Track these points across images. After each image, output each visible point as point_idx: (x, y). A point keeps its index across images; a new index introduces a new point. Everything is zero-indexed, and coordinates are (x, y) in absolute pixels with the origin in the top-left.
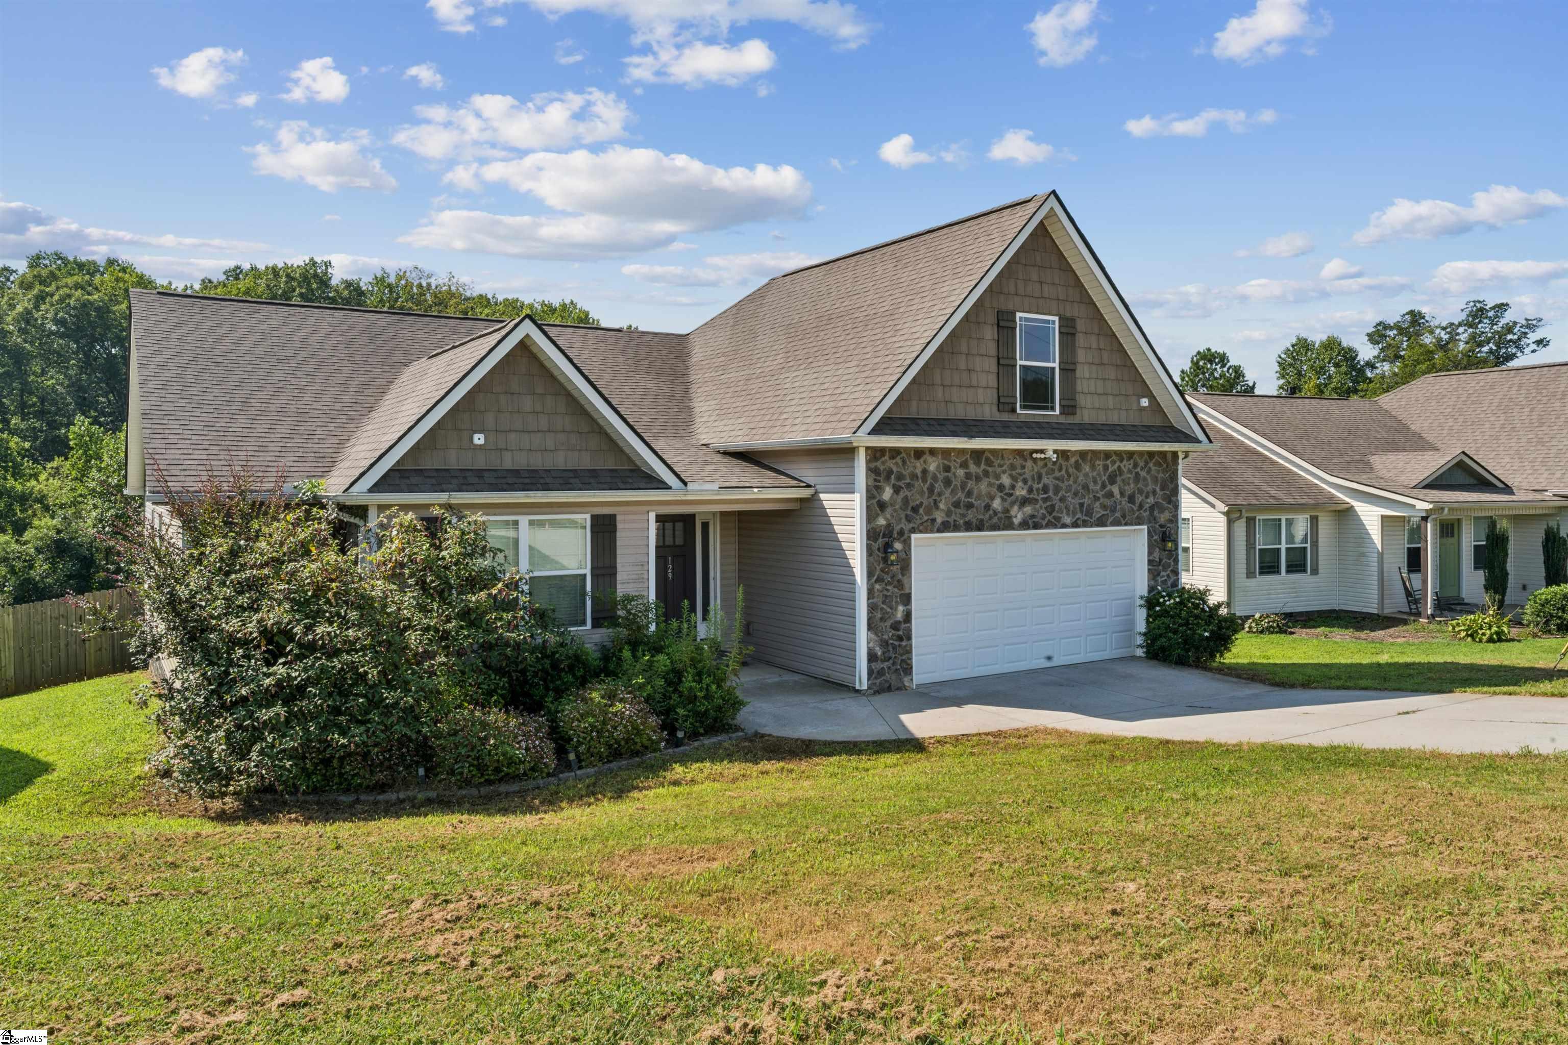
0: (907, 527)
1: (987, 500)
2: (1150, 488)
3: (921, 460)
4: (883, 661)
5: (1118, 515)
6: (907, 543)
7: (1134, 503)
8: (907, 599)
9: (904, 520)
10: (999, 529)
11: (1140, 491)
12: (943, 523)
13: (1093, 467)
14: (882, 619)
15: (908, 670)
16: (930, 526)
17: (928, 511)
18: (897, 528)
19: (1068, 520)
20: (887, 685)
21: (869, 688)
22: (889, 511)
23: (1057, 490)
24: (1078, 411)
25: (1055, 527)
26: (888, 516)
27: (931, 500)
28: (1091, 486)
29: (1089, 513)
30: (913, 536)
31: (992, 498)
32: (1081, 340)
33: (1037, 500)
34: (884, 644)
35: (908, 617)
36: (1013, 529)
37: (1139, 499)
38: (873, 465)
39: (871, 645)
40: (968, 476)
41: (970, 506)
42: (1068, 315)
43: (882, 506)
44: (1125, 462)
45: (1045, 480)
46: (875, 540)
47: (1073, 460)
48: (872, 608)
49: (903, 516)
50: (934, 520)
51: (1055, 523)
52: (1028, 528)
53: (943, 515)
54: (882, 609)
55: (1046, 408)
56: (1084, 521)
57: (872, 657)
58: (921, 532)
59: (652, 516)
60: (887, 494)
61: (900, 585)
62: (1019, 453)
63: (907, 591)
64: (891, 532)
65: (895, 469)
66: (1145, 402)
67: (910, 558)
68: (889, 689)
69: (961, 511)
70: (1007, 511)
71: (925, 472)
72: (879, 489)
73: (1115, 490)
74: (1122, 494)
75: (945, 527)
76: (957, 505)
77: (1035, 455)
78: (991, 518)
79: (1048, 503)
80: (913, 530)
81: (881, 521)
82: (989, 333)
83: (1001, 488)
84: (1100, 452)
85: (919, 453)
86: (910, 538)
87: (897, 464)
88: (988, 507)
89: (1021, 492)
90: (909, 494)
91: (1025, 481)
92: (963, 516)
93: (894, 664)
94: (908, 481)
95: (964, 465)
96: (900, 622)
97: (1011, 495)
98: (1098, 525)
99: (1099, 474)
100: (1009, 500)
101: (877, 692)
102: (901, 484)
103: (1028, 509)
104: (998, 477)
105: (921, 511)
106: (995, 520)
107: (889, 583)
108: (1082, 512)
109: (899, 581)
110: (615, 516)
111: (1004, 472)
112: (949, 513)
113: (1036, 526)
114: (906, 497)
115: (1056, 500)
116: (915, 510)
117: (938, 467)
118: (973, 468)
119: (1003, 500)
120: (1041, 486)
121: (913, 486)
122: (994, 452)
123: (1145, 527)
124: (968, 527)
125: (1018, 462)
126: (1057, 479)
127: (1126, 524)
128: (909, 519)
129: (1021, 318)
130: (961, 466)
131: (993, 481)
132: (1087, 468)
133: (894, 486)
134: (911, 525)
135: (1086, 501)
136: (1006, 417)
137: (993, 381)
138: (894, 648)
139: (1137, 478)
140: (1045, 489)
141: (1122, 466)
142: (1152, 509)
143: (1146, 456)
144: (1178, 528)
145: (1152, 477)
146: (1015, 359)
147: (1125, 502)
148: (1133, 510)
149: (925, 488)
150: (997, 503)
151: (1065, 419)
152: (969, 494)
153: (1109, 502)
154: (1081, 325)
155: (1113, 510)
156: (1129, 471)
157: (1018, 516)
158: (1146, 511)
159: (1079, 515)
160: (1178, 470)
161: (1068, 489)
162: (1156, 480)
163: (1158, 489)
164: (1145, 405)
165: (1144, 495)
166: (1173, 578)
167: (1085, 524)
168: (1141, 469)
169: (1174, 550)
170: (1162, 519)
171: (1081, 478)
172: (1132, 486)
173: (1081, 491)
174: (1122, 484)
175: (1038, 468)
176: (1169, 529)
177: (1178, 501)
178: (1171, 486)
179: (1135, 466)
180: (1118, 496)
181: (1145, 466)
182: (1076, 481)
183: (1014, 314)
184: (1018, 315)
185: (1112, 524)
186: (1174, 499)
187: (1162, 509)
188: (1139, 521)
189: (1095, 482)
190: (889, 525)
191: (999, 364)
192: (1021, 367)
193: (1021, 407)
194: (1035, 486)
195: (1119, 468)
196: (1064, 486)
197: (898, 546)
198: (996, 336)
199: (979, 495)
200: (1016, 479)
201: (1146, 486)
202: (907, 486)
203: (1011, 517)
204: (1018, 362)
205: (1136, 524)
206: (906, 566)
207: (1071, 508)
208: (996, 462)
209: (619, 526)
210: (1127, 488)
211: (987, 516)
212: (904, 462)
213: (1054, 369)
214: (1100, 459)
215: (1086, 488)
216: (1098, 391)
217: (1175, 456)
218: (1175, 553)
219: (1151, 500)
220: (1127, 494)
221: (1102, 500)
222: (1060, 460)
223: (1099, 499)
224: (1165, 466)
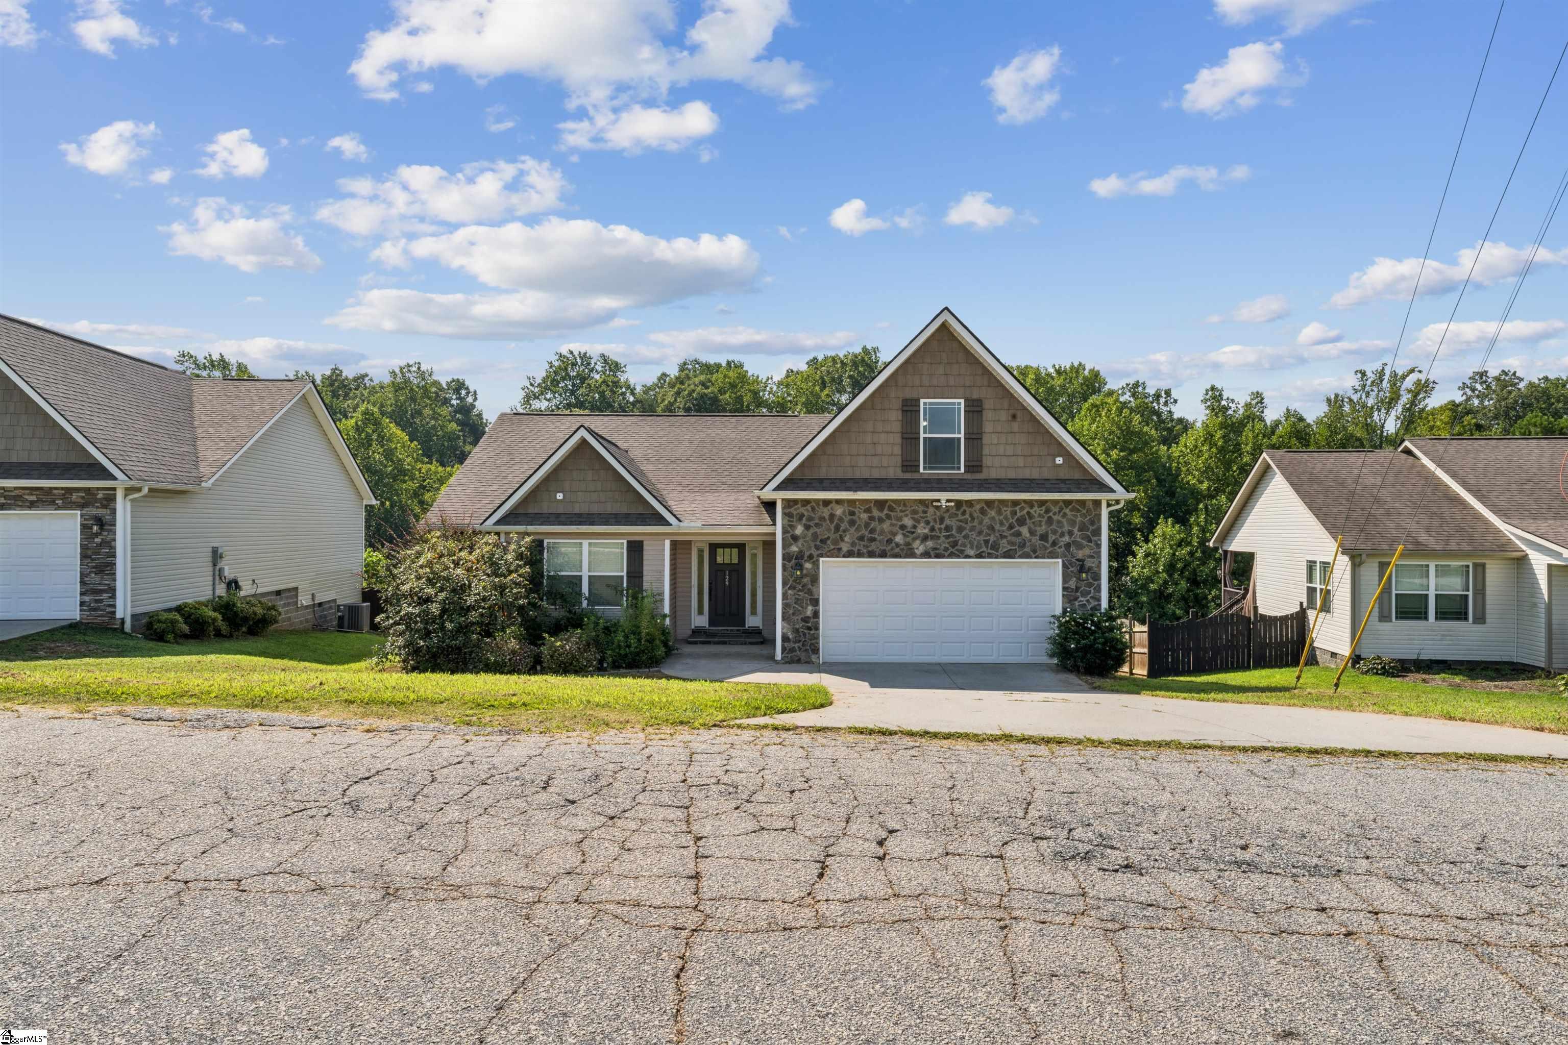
0: (815, 553)
1: (889, 536)
2: (1066, 528)
3: (829, 507)
4: (795, 642)
5: (1027, 549)
6: (816, 565)
7: (1047, 541)
8: (816, 602)
9: (813, 548)
10: (901, 557)
11: (1054, 532)
12: (848, 551)
13: (999, 512)
14: (793, 614)
15: (816, 651)
16: (836, 553)
17: (835, 542)
18: (807, 554)
19: (972, 553)
20: (797, 657)
21: (782, 659)
22: (800, 543)
23: (960, 529)
24: (984, 470)
25: (958, 557)
26: (799, 545)
27: (838, 535)
28: (997, 527)
29: (995, 547)
30: (821, 559)
31: (895, 534)
32: (988, 415)
33: (938, 537)
34: (796, 631)
35: (816, 614)
36: (916, 557)
37: (1052, 538)
38: (787, 511)
39: (785, 631)
40: (872, 518)
41: (873, 540)
42: (975, 396)
43: (795, 538)
44: (1036, 508)
45: (948, 522)
46: (790, 561)
47: (978, 507)
48: (785, 606)
49: (812, 545)
50: (840, 549)
51: (959, 554)
52: (930, 557)
53: (849, 545)
54: (793, 607)
55: (953, 468)
56: (989, 554)
57: (785, 639)
58: (828, 557)
59: (667, 543)
60: (799, 530)
61: (810, 592)
62: (921, 502)
63: (816, 597)
64: (802, 557)
65: (806, 513)
66: (1059, 461)
67: (818, 574)
68: (799, 661)
69: (865, 543)
70: (908, 544)
71: (832, 516)
72: (793, 527)
73: (1024, 531)
74: (1032, 533)
75: (850, 554)
76: (861, 538)
77: (935, 504)
78: (892, 549)
79: (951, 539)
80: (821, 556)
81: (794, 548)
82: (895, 416)
83: (903, 527)
84: (1008, 501)
85: (827, 503)
86: (818, 561)
87: (808, 510)
88: (890, 541)
89: (922, 530)
90: (818, 530)
91: (928, 523)
92: (866, 547)
93: (803, 645)
94: (817, 521)
95: (868, 510)
96: (808, 617)
97: (913, 533)
98: (1005, 557)
99: (1006, 518)
100: (912, 536)
101: (789, 663)
102: (811, 523)
103: (930, 544)
104: (900, 519)
105: (829, 542)
106: (897, 550)
107: (800, 591)
108: (987, 547)
109: (809, 589)
110: (642, 542)
111: (906, 516)
112: (853, 544)
113: (938, 556)
114: (816, 533)
115: (959, 537)
116: (823, 541)
117: (844, 512)
118: (876, 513)
119: (904, 535)
120: (943, 526)
121: (822, 525)
122: (897, 501)
123: (1060, 561)
124: (871, 554)
125: (921, 508)
126: (961, 521)
127: (1036, 557)
128: (817, 548)
129: (925, 404)
130: (865, 511)
131: (894, 522)
132: (993, 513)
133: (805, 525)
134: (819, 552)
135: (992, 538)
136: (908, 476)
137: (897, 450)
138: (804, 634)
139: (1050, 521)
140: (948, 528)
141: (1032, 511)
142: (1068, 546)
143: (1061, 504)
144: (1100, 562)
145: (1068, 520)
146: (919, 433)
147: (1035, 540)
148: (1045, 546)
149: (832, 527)
150: (899, 538)
151: (969, 476)
152: (872, 531)
153: (1017, 540)
154: (988, 404)
155: (1022, 545)
156: (1040, 515)
157: (920, 548)
158: (1061, 547)
159: (984, 549)
160: (1100, 515)
161: (972, 529)
162: (1073, 523)
163: (1076, 530)
164: (1061, 462)
165: (1058, 534)
166: (1094, 603)
167: (990, 556)
168: (1055, 514)
169: (1095, 580)
170: (1080, 554)
171: (986, 521)
172: (1044, 527)
173: (986, 531)
174: (1032, 526)
175: (938, 513)
176: (1089, 563)
177: (1100, 540)
178: (1091, 528)
179: (1047, 511)
180: (1028, 535)
181: (1059, 512)
182: (981, 523)
183: (918, 401)
184: (922, 401)
185: (1021, 557)
186: (1096, 538)
187: (1080, 547)
188: (1052, 555)
189: (1002, 524)
190: (801, 552)
191: (903, 438)
192: (925, 439)
193: (925, 468)
194: (937, 526)
195: (1028, 513)
196: (968, 526)
197: (808, 565)
198: (900, 418)
199: (882, 532)
200: (918, 521)
201: (1061, 527)
202: (817, 525)
203: (913, 549)
204: (922, 436)
205: (1049, 558)
206: (815, 580)
207: (976, 543)
208: (898, 509)
209: (645, 547)
210: (1038, 528)
211: (889, 548)
212: (813, 509)
213: (959, 439)
214: (1007, 506)
215: (992, 528)
216: (1008, 453)
217: (1097, 503)
218: (1096, 583)
219: (1067, 539)
220: (1038, 533)
221: (1009, 538)
222: (964, 507)
223: (1005, 537)
224: (1085, 511)
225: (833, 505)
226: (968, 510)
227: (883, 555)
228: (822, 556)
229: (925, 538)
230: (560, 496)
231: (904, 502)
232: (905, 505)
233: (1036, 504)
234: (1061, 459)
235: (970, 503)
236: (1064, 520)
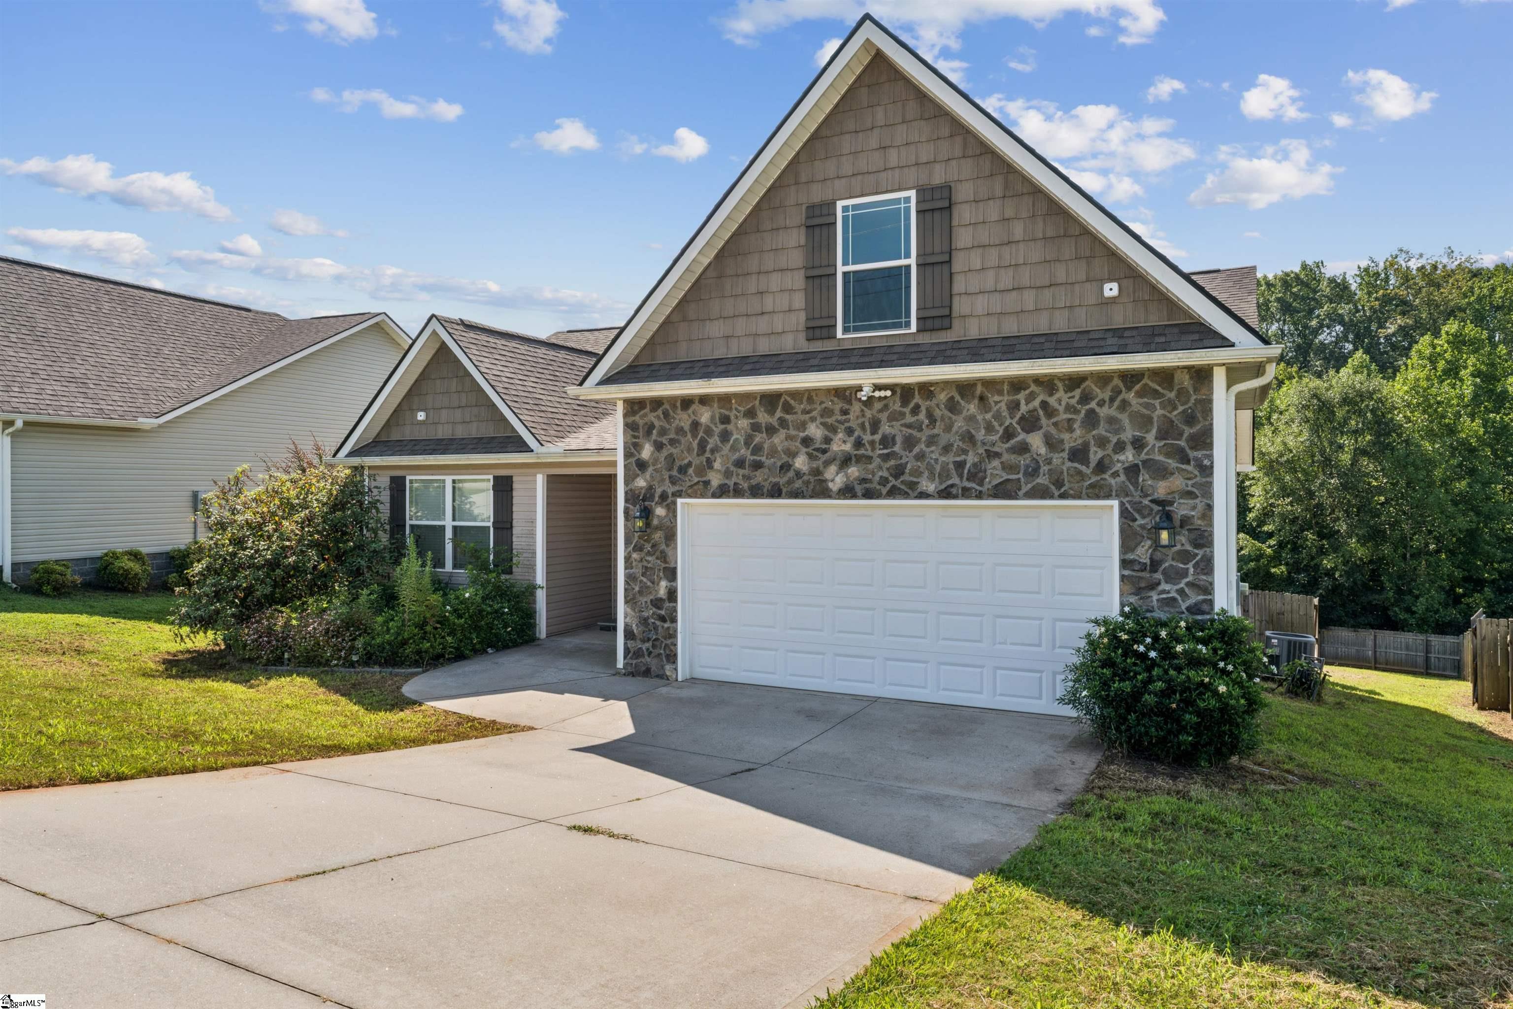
0: (670, 490)
1: (785, 458)
2: (1128, 435)
3: (690, 411)
4: (643, 641)
5: (1042, 480)
6: (672, 509)
7: (1085, 461)
8: (671, 574)
9: (667, 481)
10: (804, 497)
11: (1102, 442)
12: (720, 487)
13: (985, 404)
14: (640, 592)
15: (672, 658)
16: (702, 490)
17: (700, 471)
18: (659, 491)
19: (931, 487)
20: (644, 669)
21: (624, 668)
22: (650, 469)
23: (909, 443)
24: (956, 323)
25: (906, 496)
26: (648, 477)
27: (703, 459)
28: (980, 435)
29: (976, 475)
30: (680, 501)
31: (794, 455)
32: (963, 214)
33: (869, 459)
34: (644, 621)
35: (672, 595)
36: (830, 497)
37: (1095, 454)
38: (631, 419)
39: (630, 620)
40: (756, 427)
41: (757, 466)
42: (938, 179)
43: (642, 465)
44: (1061, 393)
45: (886, 428)
46: (635, 504)
47: (943, 397)
48: (629, 579)
49: (666, 477)
50: (707, 483)
51: (911, 491)
52: (854, 496)
53: (719, 476)
54: (641, 581)
55: (898, 326)
56: (965, 489)
57: (630, 633)
58: (690, 496)
59: (540, 480)
60: (647, 452)
61: (664, 557)
63: (672, 565)
64: (653, 497)
65: (657, 423)
66: (1111, 290)
67: (675, 526)
68: (647, 674)
69: (746, 472)
70: (816, 472)
71: (695, 425)
72: (637, 446)
73: (1036, 441)
74: (1052, 444)
75: (722, 492)
76: (740, 463)
78: (790, 482)
79: (892, 462)
80: (679, 494)
81: (641, 483)
82: (794, 239)
83: (807, 441)
85: (686, 402)
86: (675, 503)
87: (658, 417)
88: (786, 467)
89: (841, 445)
90: (674, 451)
91: (850, 431)
92: (747, 478)
93: (654, 646)
94: (672, 436)
95: (750, 413)
96: (661, 599)
97: (824, 451)
98: (996, 496)
99: (998, 416)
100: (823, 457)
101: (633, 674)
102: (664, 440)
103: (854, 471)
104: (803, 426)
105: (691, 471)
106: (798, 484)
107: (648, 554)
108: (961, 476)
109: (662, 552)
110: (512, 477)
111: (813, 419)
112: (727, 474)
113: (869, 494)
114: (671, 455)
115: (908, 457)
116: (683, 470)
117: (712, 418)
118: (763, 417)
119: (810, 456)
120: (877, 437)
121: (679, 442)
122: (796, 394)
123: (1115, 503)
124: (756, 492)
125: (838, 405)
126: (909, 426)
127: (1063, 496)
128: (674, 481)
129: (845, 208)
130: (745, 414)
131: (793, 432)
132: (972, 408)
133: (655, 442)
134: (677, 488)
135: (971, 459)
136: (818, 346)
137: (799, 301)
138: (656, 628)
139: (1091, 419)
140: (887, 441)
141: (1052, 401)
142: (1132, 471)
143: (1117, 381)
144: (1210, 507)
145: (1134, 416)
146: (835, 266)
147: (1059, 459)
148: (1080, 473)
149: (695, 444)
150: (801, 463)
151: (926, 339)
152: (757, 450)
153: (1023, 461)
154: (964, 192)
155: (1033, 472)
156: (1069, 408)
157: (836, 479)
158: (1115, 475)
159: (955, 480)
160: (1210, 401)
161: (932, 441)
162: (1145, 422)
163: (1150, 437)
164: (1115, 292)
165: (1110, 447)
166: (1195, 598)
167: (966, 494)
168: (1101, 404)
169: (1197, 546)
170: (1161, 489)
171: (959, 423)
172: (1078, 432)
173: (958, 443)
174: (1053, 431)
175: (868, 413)
176: (1181, 509)
177: (1210, 457)
178: (1188, 431)
179: (1085, 398)
180: (1043, 450)
181: (1112, 400)
182: (948, 429)
183: (833, 204)
184: (840, 204)
185: (1030, 495)
186: (1199, 454)
187: (1162, 473)
188: (1098, 492)
189: (989, 429)
190: (650, 488)
191: (807, 278)
192: (845, 274)
193: (846, 330)
194: (867, 438)
195: (1044, 405)
196: (923, 436)
197: (660, 511)
198: (803, 241)
199: (773, 452)
200: (833, 429)
201: (1117, 432)
202: (672, 442)
203: (825, 481)
204: (841, 269)
205: (1089, 497)
206: (670, 536)
207: (938, 468)
208: (799, 407)
209: (515, 486)
210: (1066, 436)
211: (785, 479)
212: (666, 415)
213: (908, 267)
214: (1000, 393)
215: (969, 438)
216: (1001, 286)
217: (1203, 375)
218: (1200, 552)
219: (1129, 456)
220: (1067, 446)
221: (1006, 457)
222: (917, 399)
223: (998, 455)
224: (1172, 395)
225: (695, 406)
226: (924, 405)
227: (776, 492)
228: (680, 496)
229: (846, 461)
230: (421, 416)
231: (809, 395)
232: (810, 400)
233: (1060, 385)
234: (1115, 286)
235: (926, 389)
236: (1125, 419)
